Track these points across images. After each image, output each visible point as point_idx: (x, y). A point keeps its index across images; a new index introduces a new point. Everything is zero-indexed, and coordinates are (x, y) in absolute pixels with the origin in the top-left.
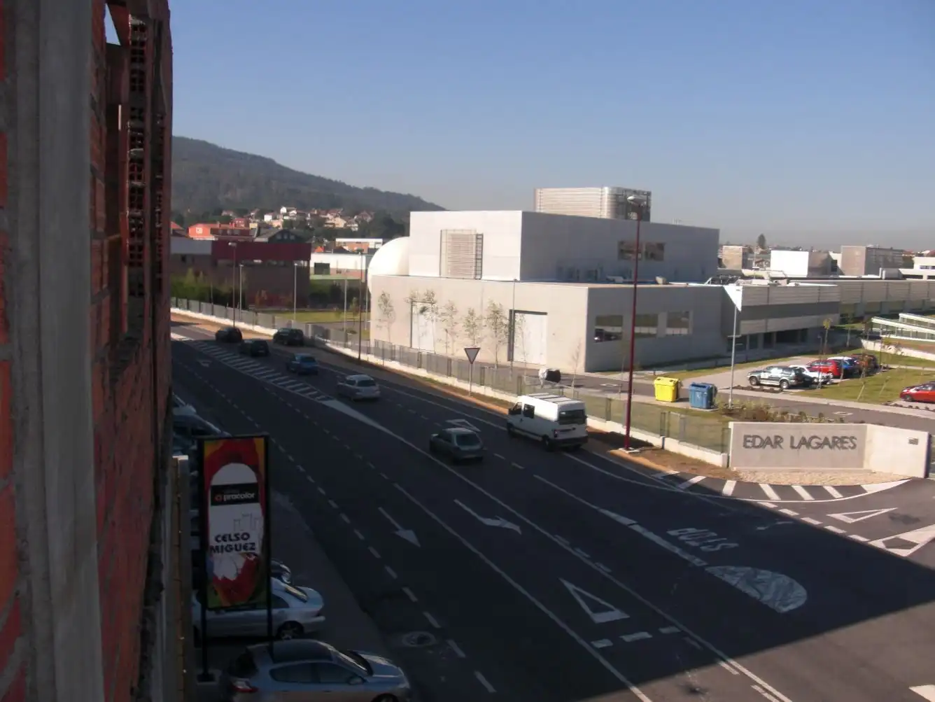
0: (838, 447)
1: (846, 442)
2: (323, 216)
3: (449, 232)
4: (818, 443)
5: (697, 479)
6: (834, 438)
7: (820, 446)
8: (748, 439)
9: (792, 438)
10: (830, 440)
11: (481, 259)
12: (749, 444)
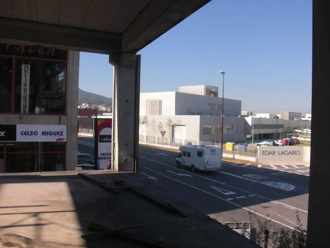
0: (294, 154)
1: (297, 153)
2: (98, 107)
3: (149, 100)
4: (287, 153)
5: (248, 164)
6: (293, 151)
7: (288, 154)
8: (264, 152)
9: (279, 152)
10: (292, 152)
11: (161, 109)
12: (264, 154)
